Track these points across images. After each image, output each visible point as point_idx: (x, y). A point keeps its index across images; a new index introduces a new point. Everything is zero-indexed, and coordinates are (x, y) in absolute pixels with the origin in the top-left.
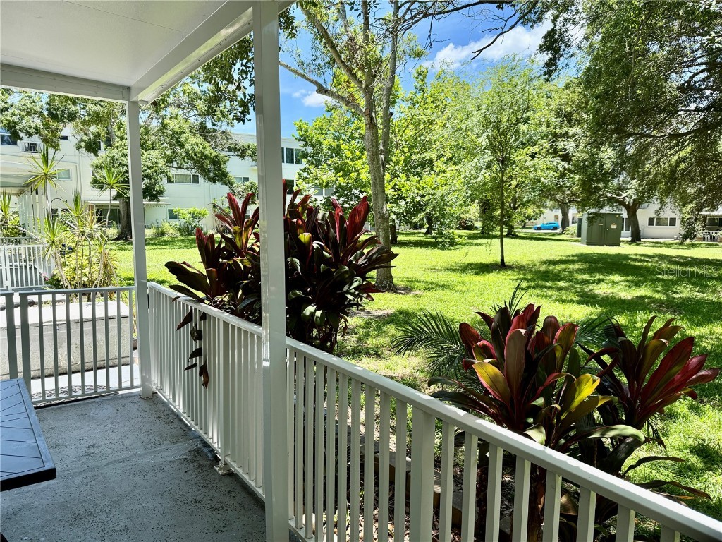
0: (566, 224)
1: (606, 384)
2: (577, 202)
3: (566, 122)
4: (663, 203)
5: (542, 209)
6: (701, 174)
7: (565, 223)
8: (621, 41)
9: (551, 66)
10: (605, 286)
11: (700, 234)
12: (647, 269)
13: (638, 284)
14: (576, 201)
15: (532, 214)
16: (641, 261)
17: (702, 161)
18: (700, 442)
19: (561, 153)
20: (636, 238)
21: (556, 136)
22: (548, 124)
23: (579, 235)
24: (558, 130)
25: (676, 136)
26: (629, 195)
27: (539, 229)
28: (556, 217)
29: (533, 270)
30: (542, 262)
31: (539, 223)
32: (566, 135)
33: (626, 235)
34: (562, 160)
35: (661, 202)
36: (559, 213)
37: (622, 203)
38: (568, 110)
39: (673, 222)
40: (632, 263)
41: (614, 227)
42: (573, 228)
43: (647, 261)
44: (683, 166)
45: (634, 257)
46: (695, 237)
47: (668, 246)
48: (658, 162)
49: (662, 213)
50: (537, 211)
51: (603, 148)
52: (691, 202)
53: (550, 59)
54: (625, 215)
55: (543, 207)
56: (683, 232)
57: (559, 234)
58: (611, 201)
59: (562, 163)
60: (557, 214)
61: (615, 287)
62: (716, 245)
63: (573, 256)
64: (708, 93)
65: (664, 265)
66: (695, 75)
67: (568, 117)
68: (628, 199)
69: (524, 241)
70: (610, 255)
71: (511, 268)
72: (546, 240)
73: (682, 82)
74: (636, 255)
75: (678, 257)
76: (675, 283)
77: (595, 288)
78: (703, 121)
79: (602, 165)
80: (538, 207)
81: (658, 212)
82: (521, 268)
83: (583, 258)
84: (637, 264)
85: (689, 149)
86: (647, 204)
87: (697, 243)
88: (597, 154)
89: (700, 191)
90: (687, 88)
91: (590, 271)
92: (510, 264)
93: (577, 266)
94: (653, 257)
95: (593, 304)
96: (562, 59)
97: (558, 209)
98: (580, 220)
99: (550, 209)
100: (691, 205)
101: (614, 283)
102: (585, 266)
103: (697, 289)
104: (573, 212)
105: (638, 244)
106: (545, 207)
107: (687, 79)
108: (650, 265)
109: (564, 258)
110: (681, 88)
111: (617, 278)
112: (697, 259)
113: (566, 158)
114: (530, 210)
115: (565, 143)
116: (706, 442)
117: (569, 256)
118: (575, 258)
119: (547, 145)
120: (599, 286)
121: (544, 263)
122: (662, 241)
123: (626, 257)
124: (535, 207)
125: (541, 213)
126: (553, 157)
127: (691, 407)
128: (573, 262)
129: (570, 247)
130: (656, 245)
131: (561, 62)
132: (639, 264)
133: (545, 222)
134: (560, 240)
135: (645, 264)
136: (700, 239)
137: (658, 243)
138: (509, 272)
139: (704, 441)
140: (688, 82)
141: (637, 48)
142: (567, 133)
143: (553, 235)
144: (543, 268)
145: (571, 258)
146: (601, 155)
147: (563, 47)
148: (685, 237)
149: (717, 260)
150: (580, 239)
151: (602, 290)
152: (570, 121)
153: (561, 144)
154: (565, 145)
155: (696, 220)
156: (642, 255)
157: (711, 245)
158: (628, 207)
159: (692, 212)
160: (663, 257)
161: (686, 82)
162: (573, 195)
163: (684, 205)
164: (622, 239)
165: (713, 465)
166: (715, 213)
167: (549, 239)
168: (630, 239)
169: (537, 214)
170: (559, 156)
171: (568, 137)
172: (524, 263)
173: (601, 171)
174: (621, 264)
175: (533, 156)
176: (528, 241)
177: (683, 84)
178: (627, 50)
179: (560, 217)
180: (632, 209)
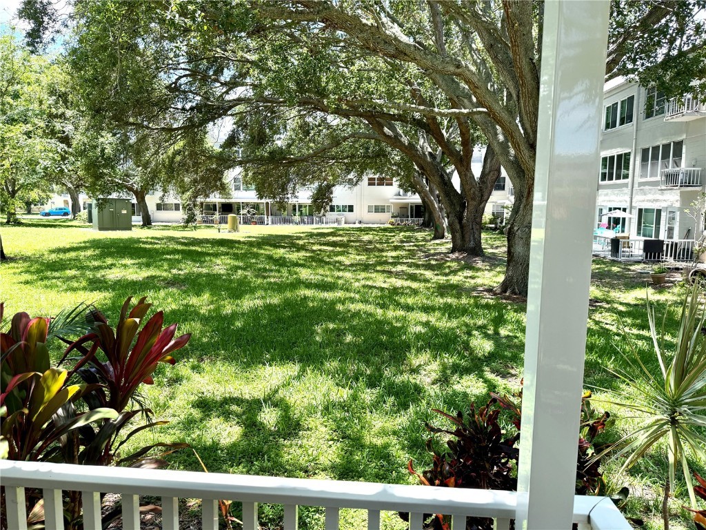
0: (77, 210)
1: (93, 370)
2: (87, 187)
3: (61, 102)
4: (165, 191)
5: (48, 193)
6: (194, 167)
7: (76, 208)
8: (105, 29)
9: (34, 37)
10: (118, 270)
11: (199, 217)
12: (157, 251)
13: (148, 265)
14: (85, 186)
15: (37, 198)
16: (151, 243)
17: (193, 155)
18: (200, 395)
19: (60, 135)
20: (147, 222)
21: (52, 116)
22: (41, 102)
23: (90, 220)
24: (53, 110)
25: (170, 130)
26: (136, 181)
27: (48, 214)
28: (66, 202)
29: (40, 259)
30: (50, 251)
31: (47, 208)
32: (62, 116)
33: (137, 220)
34: (62, 142)
35: (163, 190)
36: (68, 198)
37: (130, 189)
38: (63, 89)
39: (177, 207)
40: (143, 246)
41: (124, 212)
42: (84, 213)
43: (157, 243)
44: (178, 158)
45: (145, 240)
46: (195, 220)
47: (175, 228)
48: (157, 153)
49: (165, 200)
50: (43, 195)
51: (104, 133)
52: (188, 190)
53: (33, 30)
54: (134, 201)
55: (50, 191)
56: (186, 217)
57: (70, 221)
58: (120, 187)
59: (62, 145)
60: (66, 199)
61: (127, 271)
62: (212, 227)
63: (85, 242)
64: (191, 96)
65: (172, 246)
66: (180, 77)
67: (63, 97)
68: (136, 186)
69: (29, 228)
70: (122, 239)
71: (13, 260)
72: (55, 226)
73: (170, 82)
74: (147, 238)
75: (183, 238)
76: (179, 261)
77: (107, 273)
78: (190, 120)
79: (103, 150)
80: (44, 191)
81: (162, 198)
82: (25, 259)
83: (95, 244)
84: (148, 246)
85: (181, 143)
86: (152, 191)
87: (198, 225)
88: (97, 138)
89: (195, 181)
90: (174, 88)
91: (102, 256)
92: (12, 256)
93: (89, 253)
94: (162, 239)
95: (106, 289)
96: (47, 32)
97: (67, 193)
98: (90, 205)
99: (58, 193)
100: (188, 193)
101: (125, 266)
102: (97, 252)
103: (198, 265)
104: (83, 198)
105: (149, 228)
106: (52, 191)
107: (174, 81)
108: (158, 246)
109: (75, 245)
110: (168, 87)
111: (128, 261)
112: (198, 239)
113: (66, 140)
114: (34, 195)
115: (62, 124)
116: (205, 394)
117: (81, 243)
118: (87, 244)
119: (42, 124)
120: (112, 271)
121: (52, 251)
122: (170, 224)
123: (138, 241)
124: (40, 192)
125: (48, 197)
126: (51, 139)
127: (193, 368)
128: (85, 248)
129: (83, 233)
130: (166, 228)
131: (47, 36)
132: (150, 246)
133: (54, 207)
134: (71, 226)
135: (155, 246)
136: (200, 222)
137: (166, 226)
138: (12, 265)
139: (203, 393)
140: (175, 83)
141: (121, 40)
142: (63, 114)
143: (64, 222)
144: (53, 257)
145: (83, 245)
146: (101, 140)
147: (46, 19)
148: (188, 221)
149: (213, 239)
150: (91, 224)
151: (114, 275)
152: (65, 102)
153: (58, 126)
154: (63, 127)
155: (195, 205)
156: (152, 238)
157: (209, 227)
158: (136, 193)
159: (190, 199)
160: (171, 239)
161: (173, 83)
162: (81, 179)
163: (183, 193)
164: (133, 223)
165: (209, 411)
166: (208, 200)
167: (59, 225)
168: (141, 223)
169: (43, 198)
170: (58, 137)
171: (65, 119)
172: (29, 254)
173: (103, 156)
174: (133, 248)
175: (28, 134)
176: (34, 228)
177: (171, 84)
178: (111, 39)
179: (70, 203)
180: (140, 196)
